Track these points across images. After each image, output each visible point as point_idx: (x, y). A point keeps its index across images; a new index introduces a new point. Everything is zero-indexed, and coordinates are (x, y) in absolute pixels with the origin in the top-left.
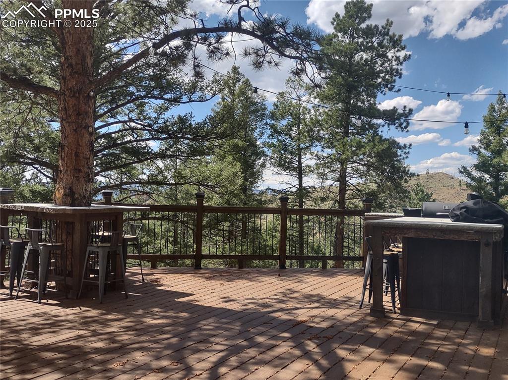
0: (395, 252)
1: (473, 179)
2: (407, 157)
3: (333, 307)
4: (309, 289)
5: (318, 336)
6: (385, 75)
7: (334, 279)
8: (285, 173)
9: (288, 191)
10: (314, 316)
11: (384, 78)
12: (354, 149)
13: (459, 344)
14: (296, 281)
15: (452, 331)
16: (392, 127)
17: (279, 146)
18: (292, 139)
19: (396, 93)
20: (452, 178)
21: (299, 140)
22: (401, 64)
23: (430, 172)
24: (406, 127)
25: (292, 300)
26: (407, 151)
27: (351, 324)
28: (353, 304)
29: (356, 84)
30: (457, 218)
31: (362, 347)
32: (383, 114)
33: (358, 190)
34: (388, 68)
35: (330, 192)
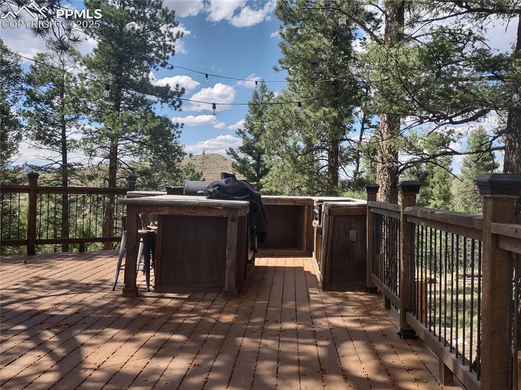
0: (152, 231)
1: (239, 160)
2: (179, 136)
3: (83, 292)
4: (59, 275)
5: (59, 324)
6: (158, 50)
7: (91, 262)
8: (45, 147)
9: (49, 168)
10: (59, 304)
11: (157, 53)
12: (125, 124)
13: (205, 315)
14: (45, 267)
15: (200, 303)
16: (165, 105)
17: (37, 115)
18: (54, 108)
19: (169, 70)
20: (226, 159)
21: (62, 111)
22: (174, 40)
23: (206, 153)
24: (179, 106)
25: (36, 288)
26: (179, 130)
27: (99, 308)
28: (107, 286)
29: (127, 55)
30: (211, 195)
31: (106, 329)
32: (157, 90)
33: (130, 168)
34: (161, 43)
35: (99, 169)
